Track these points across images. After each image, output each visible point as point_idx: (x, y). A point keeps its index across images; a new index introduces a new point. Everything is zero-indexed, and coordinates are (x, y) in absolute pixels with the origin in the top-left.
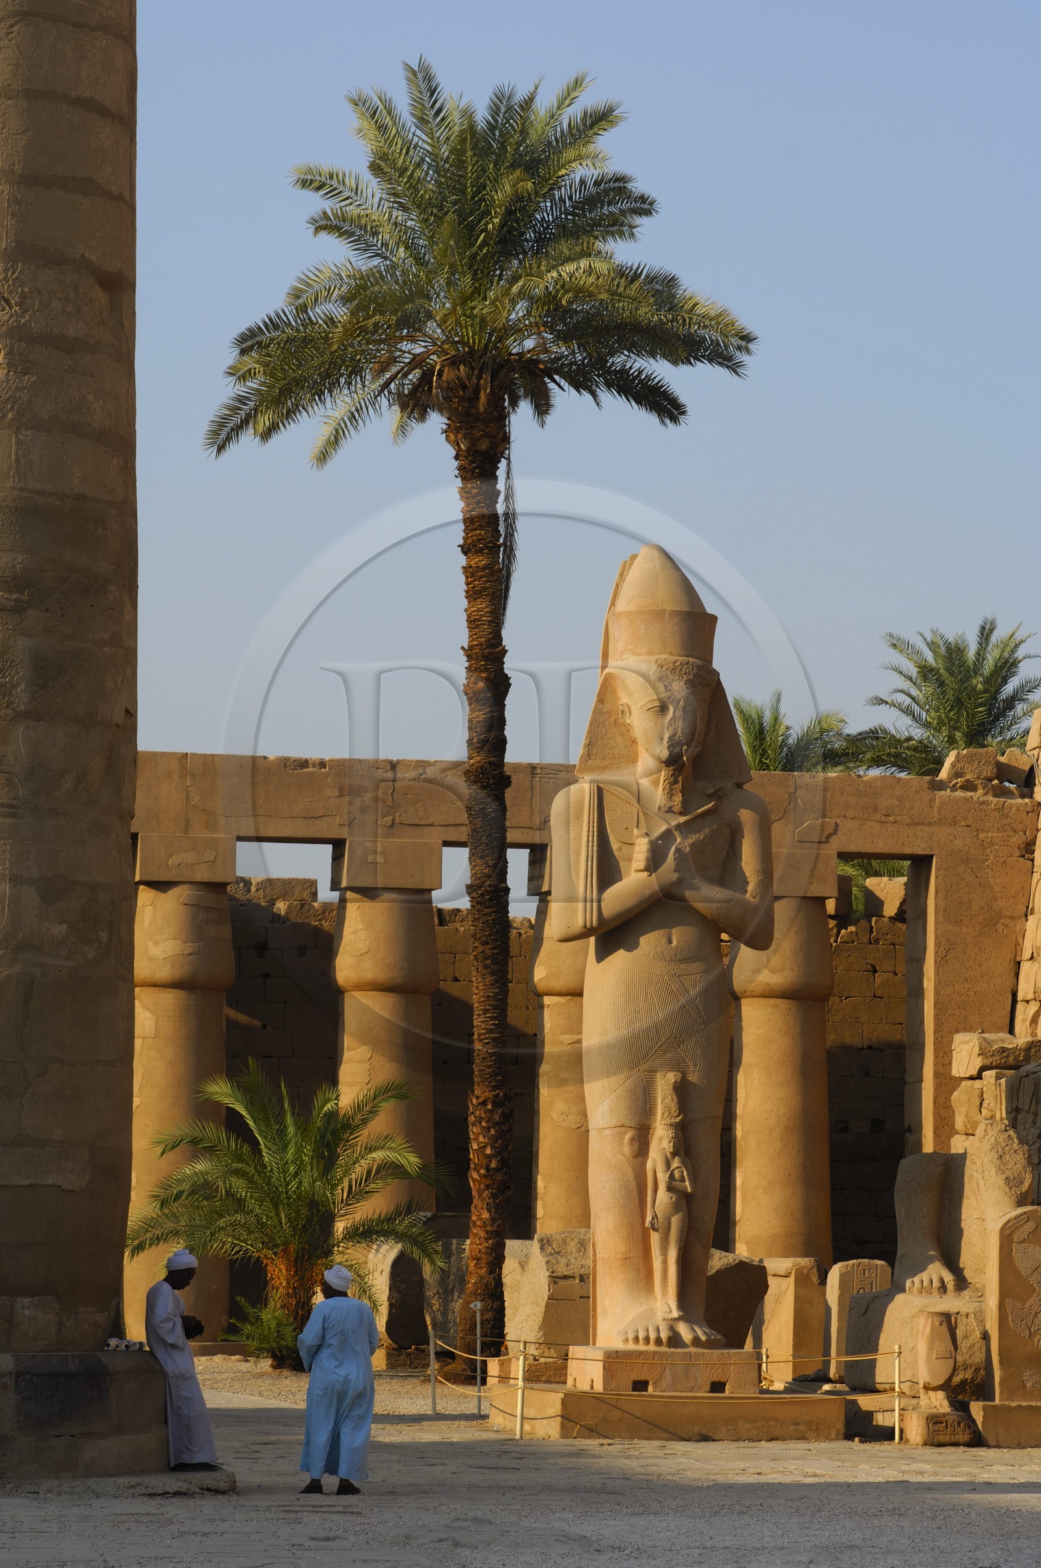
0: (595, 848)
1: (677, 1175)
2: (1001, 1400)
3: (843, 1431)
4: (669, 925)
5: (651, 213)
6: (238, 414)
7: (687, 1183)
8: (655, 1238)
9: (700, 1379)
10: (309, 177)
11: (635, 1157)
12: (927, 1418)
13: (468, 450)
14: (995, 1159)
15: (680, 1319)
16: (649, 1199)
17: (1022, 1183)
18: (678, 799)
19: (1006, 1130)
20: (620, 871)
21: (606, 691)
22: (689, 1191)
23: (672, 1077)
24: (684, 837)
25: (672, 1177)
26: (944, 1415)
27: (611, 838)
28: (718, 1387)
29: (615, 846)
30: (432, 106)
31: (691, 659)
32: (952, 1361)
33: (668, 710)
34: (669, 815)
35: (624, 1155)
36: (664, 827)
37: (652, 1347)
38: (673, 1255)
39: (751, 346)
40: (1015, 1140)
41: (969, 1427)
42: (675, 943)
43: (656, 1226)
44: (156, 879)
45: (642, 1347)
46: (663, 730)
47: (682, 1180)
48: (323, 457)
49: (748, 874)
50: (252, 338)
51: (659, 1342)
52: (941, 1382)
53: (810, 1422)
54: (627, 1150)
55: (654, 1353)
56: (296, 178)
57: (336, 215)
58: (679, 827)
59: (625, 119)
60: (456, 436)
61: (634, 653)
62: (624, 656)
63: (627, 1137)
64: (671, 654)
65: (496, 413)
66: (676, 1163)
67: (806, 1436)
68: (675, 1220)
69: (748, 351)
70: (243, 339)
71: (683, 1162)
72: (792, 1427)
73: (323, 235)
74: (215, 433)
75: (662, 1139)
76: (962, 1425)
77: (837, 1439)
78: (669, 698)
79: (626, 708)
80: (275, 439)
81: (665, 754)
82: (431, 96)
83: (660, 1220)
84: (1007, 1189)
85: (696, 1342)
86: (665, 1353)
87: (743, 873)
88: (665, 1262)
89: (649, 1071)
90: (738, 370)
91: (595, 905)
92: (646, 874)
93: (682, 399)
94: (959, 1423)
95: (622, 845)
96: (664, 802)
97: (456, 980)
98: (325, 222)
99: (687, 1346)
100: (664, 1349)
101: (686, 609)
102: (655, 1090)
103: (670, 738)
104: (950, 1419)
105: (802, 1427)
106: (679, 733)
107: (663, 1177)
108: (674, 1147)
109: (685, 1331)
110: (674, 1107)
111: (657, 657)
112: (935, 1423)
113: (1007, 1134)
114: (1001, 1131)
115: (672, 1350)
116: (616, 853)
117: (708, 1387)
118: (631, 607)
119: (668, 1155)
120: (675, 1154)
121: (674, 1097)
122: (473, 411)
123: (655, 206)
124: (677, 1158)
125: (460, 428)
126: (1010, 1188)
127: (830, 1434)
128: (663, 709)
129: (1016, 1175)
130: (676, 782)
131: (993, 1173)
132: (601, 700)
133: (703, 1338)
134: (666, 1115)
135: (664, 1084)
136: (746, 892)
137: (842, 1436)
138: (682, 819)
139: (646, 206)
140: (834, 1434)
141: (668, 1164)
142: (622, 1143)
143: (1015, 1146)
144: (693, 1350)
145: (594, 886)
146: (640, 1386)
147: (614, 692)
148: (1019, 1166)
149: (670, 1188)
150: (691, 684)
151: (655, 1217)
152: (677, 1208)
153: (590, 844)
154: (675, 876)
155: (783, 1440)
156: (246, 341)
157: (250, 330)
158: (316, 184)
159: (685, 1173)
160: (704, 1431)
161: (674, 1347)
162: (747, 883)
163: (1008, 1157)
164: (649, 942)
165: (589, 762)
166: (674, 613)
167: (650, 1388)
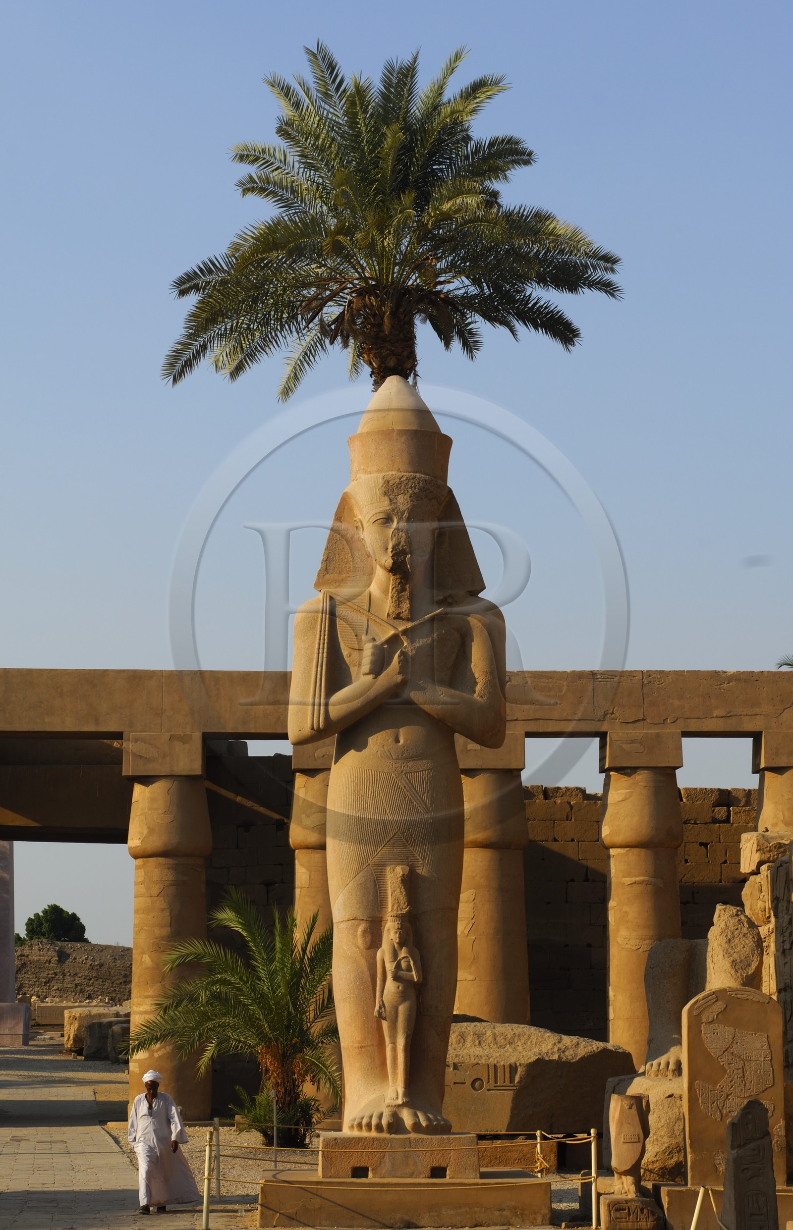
0: (325, 655)
1: (403, 964)
2: (692, 1184)
3: (548, 1216)
4: (396, 725)
5: (530, 163)
6: (190, 349)
7: (414, 973)
8: (385, 1025)
9: (419, 1165)
10: (246, 153)
11: (368, 948)
12: (609, 1205)
13: (379, 367)
14: (723, 944)
15: (404, 1105)
16: (378, 988)
17: (749, 965)
18: (406, 606)
19: (737, 915)
20: (350, 676)
21: (344, 509)
22: (416, 980)
23: (399, 871)
24: (412, 642)
25: (398, 967)
26: (627, 1201)
27: (342, 645)
28: (438, 1172)
29: (345, 652)
30: (334, 81)
31: (418, 475)
32: (640, 1145)
33: (393, 521)
34: (397, 622)
35: (358, 947)
36: (392, 632)
37: (374, 1134)
38: (401, 1042)
39: (615, 267)
40: (746, 924)
41: (653, 1214)
42: (402, 741)
43: (384, 1015)
44: (306, 767)
45: (364, 1134)
46: (387, 540)
47: (409, 969)
48: (287, 392)
49: (477, 675)
50: (189, 281)
51: (379, 1128)
52: (628, 1166)
53: (515, 1208)
54: (360, 942)
55: (374, 1139)
56: (234, 154)
57: (259, 178)
58: (405, 632)
59: (509, 88)
60: (368, 356)
61: (366, 472)
62: (358, 476)
63: (360, 929)
64: (399, 470)
65: (401, 335)
66: (403, 953)
67: (511, 1221)
68: (402, 1009)
69: (613, 271)
70: (181, 282)
71: (411, 953)
72: (497, 1213)
73: (250, 196)
74: (172, 365)
75: (390, 932)
76: (645, 1211)
77: (543, 1225)
78: (393, 510)
79: (360, 524)
80: (243, 377)
81: (389, 562)
82: (332, 73)
83: (388, 1009)
84: (733, 972)
85: (417, 1127)
86: (385, 1139)
87: (473, 674)
88: (394, 1050)
89: (379, 865)
90: (615, 294)
91: (322, 708)
92: (371, 677)
93: (576, 323)
94: (642, 1210)
95: (352, 651)
96: (393, 609)
97: (555, 840)
98: (252, 185)
99: (407, 1132)
100: (385, 1135)
101: (414, 427)
102: (385, 883)
103: (393, 548)
104: (633, 1206)
105: (506, 1213)
106: (403, 543)
107: (390, 967)
108: (400, 937)
109: (407, 1117)
110: (403, 899)
111: (384, 474)
112: (617, 1210)
113: (737, 919)
114: (732, 916)
115: (393, 1136)
116: (346, 659)
117: (428, 1173)
118: (365, 430)
119: (396, 945)
120: (402, 944)
121: (403, 890)
122: (381, 334)
123: (533, 157)
124: (404, 948)
125: (371, 349)
126: (736, 971)
127: (535, 1219)
128: (387, 520)
129: (743, 958)
130: (403, 590)
131: (721, 957)
132: (338, 518)
133: (424, 1124)
134: (395, 908)
135: (393, 876)
136: (475, 692)
137: (548, 1221)
138: (410, 625)
139: (525, 157)
140: (539, 1220)
141: (395, 954)
142: (356, 936)
143: (745, 930)
144: (413, 1136)
145: (323, 690)
146: (360, 1172)
147: (351, 510)
148: (747, 948)
149: (396, 978)
150: (415, 497)
151: (383, 1005)
152: (403, 996)
153: (321, 651)
154: (399, 678)
155: (488, 1226)
156: (184, 283)
157: (186, 274)
158: (251, 158)
159: (412, 963)
160: (406, 1218)
161: (396, 1133)
162: (476, 683)
163: (737, 940)
164: (377, 742)
165: (327, 576)
166: (402, 432)
167: (370, 1174)
